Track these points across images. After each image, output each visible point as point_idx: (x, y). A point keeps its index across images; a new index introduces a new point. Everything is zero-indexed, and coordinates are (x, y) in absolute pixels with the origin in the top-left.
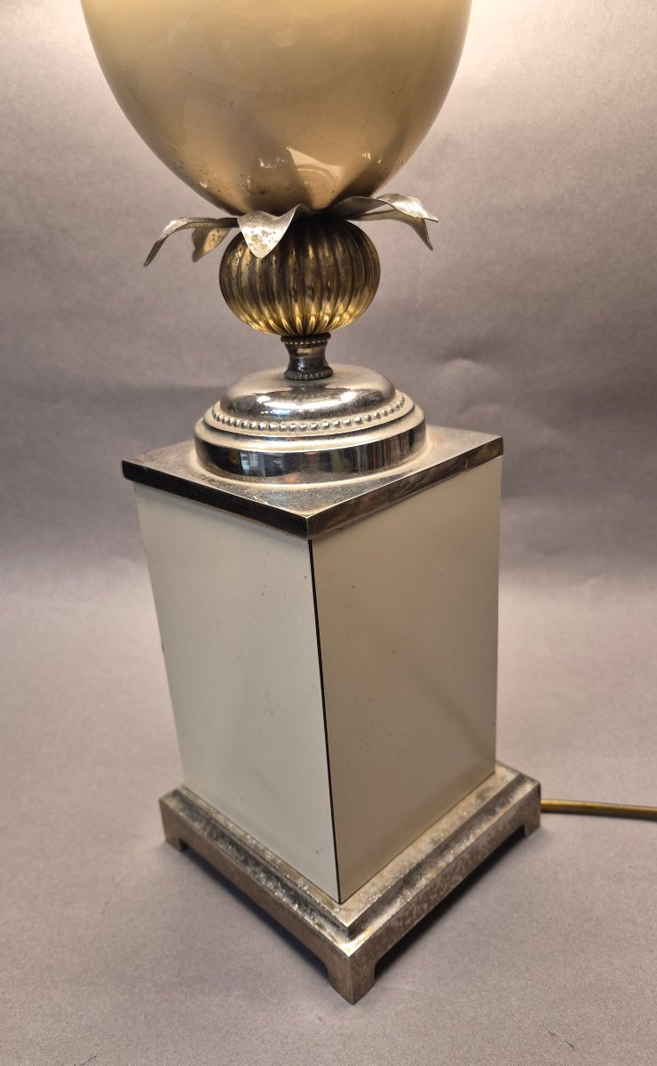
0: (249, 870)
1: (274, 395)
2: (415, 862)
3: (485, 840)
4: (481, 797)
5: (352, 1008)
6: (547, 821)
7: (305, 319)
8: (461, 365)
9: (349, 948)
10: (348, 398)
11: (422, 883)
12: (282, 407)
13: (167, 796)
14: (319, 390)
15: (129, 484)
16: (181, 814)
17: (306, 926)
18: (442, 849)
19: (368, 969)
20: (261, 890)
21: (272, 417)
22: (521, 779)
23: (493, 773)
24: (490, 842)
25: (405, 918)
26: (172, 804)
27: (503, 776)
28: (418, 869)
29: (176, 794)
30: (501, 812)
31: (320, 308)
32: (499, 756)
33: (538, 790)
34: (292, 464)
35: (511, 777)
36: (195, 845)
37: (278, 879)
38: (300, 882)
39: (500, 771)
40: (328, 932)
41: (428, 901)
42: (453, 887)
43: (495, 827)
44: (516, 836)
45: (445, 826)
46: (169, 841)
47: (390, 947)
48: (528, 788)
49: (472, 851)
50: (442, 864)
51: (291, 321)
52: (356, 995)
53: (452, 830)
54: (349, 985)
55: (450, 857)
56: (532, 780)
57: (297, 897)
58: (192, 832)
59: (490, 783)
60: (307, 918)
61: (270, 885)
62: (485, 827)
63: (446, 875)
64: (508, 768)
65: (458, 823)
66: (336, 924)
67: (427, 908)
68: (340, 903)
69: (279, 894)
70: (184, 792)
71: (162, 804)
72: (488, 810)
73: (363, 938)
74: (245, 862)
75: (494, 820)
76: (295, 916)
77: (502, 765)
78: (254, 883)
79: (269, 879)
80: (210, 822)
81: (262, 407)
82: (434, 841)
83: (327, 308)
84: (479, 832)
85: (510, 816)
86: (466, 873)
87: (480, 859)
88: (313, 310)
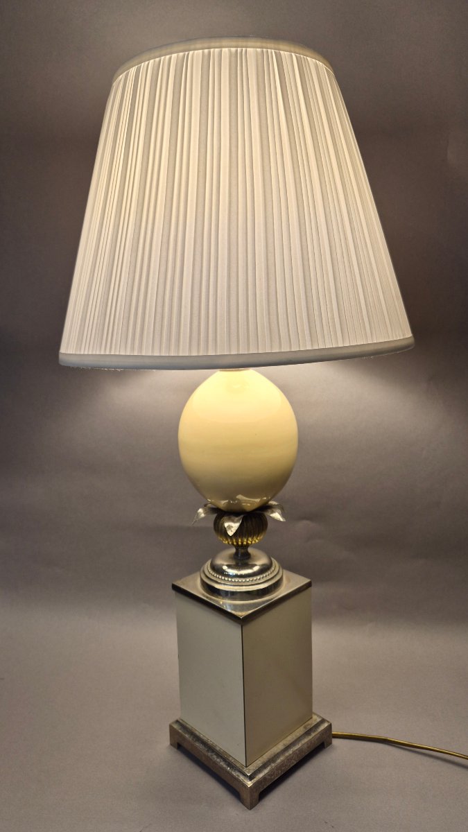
0: (209, 754)
1: (229, 566)
2: (276, 753)
3: (306, 746)
4: (305, 727)
5: (249, 811)
6: (335, 742)
7: (242, 543)
8: (305, 522)
9: (249, 784)
10: (256, 569)
11: (279, 761)
12: (232, 572)
13: (173, 723)
14: (246, 566)
15: (174, 592)
16: (180, 731)
17: (233, 776)
18: (287, 748)
19: (256, 795)
20: (215, 763)
21: (228, 576)
22: (323, 721)
23: (311, 718)
24: (308, 747)
25: (271, 775)
26: (176, 726)
27: (316, 719)
28: (277, 756)
29: (177, 721)
30: (313, 735)
31: (247, 540)
32: (314, 711)
33: (330, 727)
34: (233, 595)
35: (319, 720)
36: (185, 745)
37: (221, 757)
38: (230, 759)
39: (315, 717)
40: (242, 778)
41: (281, 770)
42: (292, 766)
43: (310, 741)
44: (320, 746)
45: (289, 739)
46: (171, 744)
47: (265, 787)
48: (326, 725)
49: (300, 750)
50: (287, 754)
51: (237, 543)
52: (251, 806)
53: (292, 741)
54: (248, 801)
55: (290, 752)
56: (328, 722)
57: (229, 764)
58: (184, 739)
59: (309, 722)
60: (233, 773)
61: (218, 760)
62: (306, 740)
63: (289, 759)
64: (318, 716)
65: (295, 738)
66: (245, 775)
67: (280, 773)
68: (246, 767)
69: (222, 764)
70: (181, 721)
71: (171, 727)
72: (308, 733)
73: (255, 780)
74: (208, 751)
75: (310, 737)
76: (228, 772)
77: (315, 714)
78: (211, 759)
79: (218, 758)
80: (192, 733)
81: (224, 571)
82: (284, 745)
83: (250, 539)
84: (303, 742)
85: (317, 736)
86: (298, 760)
87: (304, 755)
88: (245, 540)
